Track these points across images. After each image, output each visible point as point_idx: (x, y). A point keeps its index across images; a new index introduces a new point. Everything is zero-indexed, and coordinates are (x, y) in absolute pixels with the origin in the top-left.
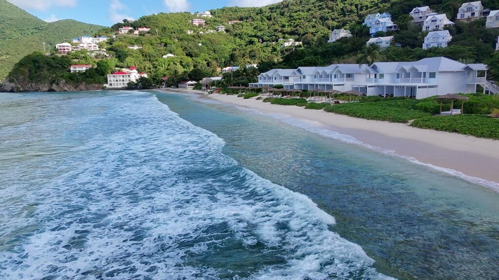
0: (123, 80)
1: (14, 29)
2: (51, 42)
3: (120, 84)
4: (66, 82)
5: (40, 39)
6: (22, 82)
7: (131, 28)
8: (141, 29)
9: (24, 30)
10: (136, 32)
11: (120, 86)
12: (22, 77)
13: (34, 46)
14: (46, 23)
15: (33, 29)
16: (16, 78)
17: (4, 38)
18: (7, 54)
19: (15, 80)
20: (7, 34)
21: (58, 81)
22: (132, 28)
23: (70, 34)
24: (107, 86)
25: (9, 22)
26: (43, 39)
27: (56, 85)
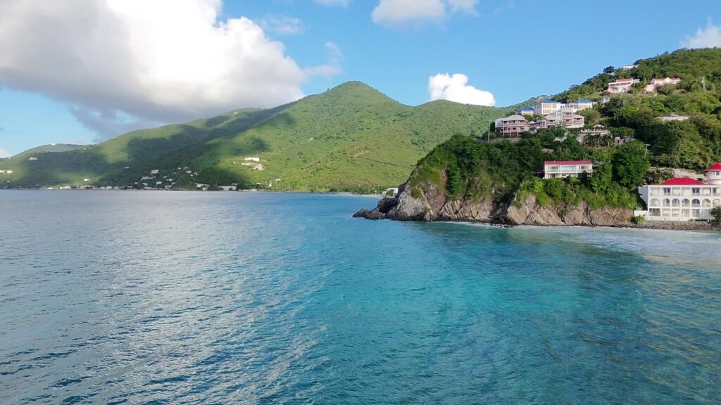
0: (696, 202)
1: (374, 117)
2: (418, 131)
3: (687, 211)
4: (538, 202)
5: (404, 128)
6: (434, 198)
7: (632, 81)
8: (660, 82)
9: (384, 118)
10: (650, 88)
11: (684, 219)
12: (436, 186)
13: (397, 138)
14: (410, 107)
15: (395, 115)
16: (423, 188)
17: (362, 129)
18: (366, 148)
19: (422, 193)
20: (366, 124)
21: (519, 200)
22: (637, 81)
23: (442, 119)
24: (646, 215)
25: (369, 109)
26: (407, 127)
27: (515, 208)
